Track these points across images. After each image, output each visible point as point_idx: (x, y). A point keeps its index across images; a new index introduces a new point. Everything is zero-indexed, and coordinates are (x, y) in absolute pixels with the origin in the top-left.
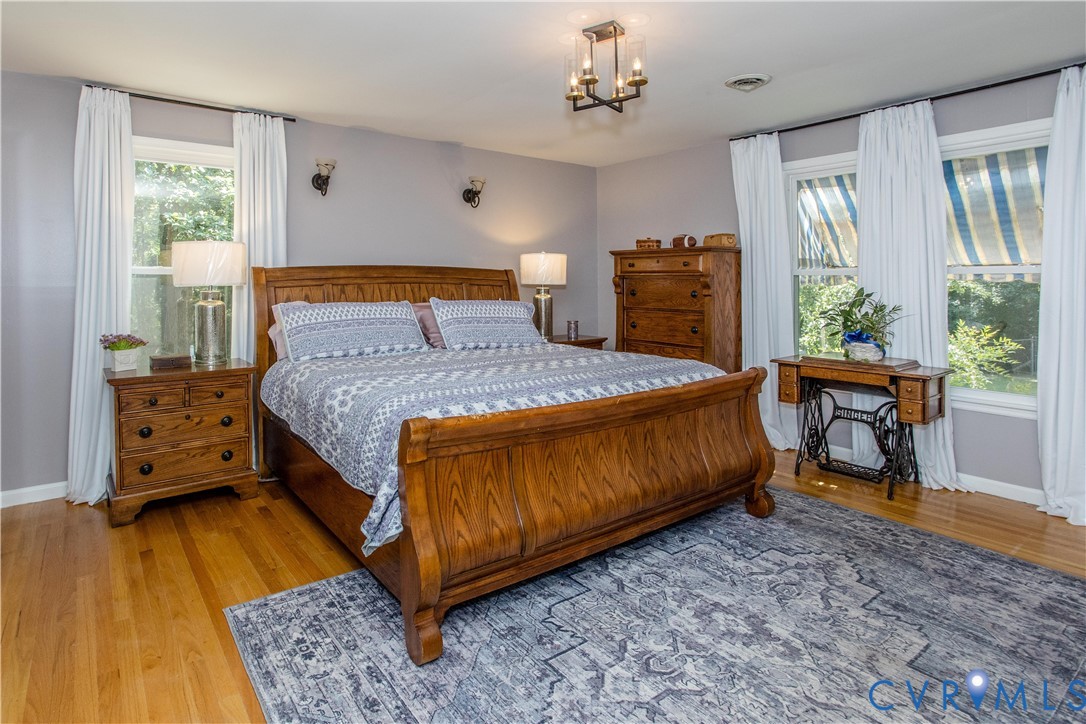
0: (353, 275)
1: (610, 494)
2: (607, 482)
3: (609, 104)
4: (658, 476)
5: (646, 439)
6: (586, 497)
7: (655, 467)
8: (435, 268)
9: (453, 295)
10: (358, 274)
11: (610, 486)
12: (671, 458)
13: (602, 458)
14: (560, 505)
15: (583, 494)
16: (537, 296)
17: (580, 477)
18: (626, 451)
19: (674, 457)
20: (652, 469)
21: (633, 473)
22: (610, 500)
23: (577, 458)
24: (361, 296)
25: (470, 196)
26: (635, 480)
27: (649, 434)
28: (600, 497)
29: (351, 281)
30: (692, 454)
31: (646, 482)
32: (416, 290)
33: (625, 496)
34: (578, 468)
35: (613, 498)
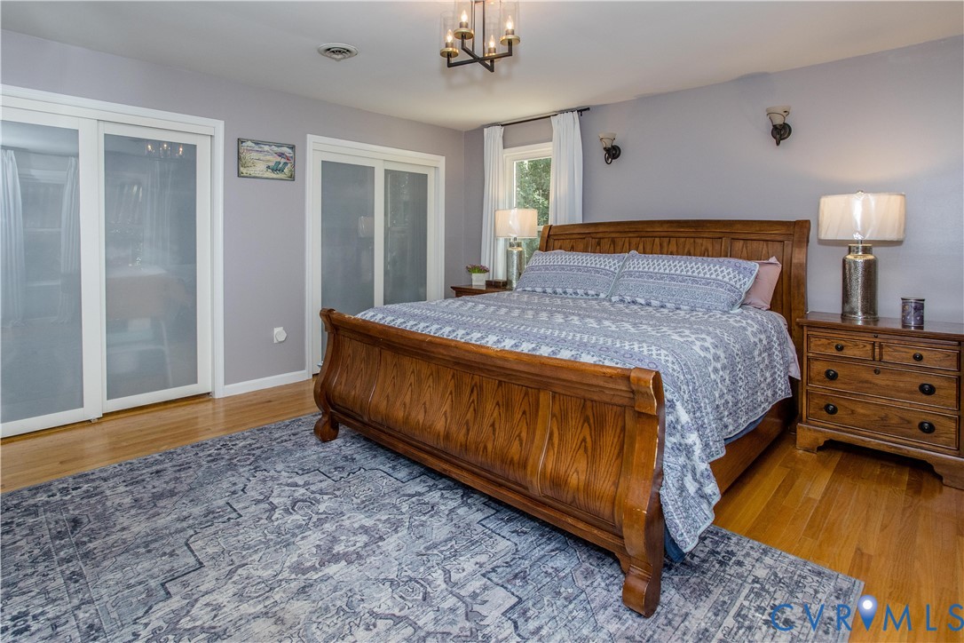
0: (608, 230)
1: (421, 417)
2: (425, 407)
3: (482, 61)
4: (468, 430)
5: (472, 391)
6: (405, 407)
7: (471, 424)
8: (692, 221)
9: (707, 250)
10: (612, 229)
11: (425, 412)
12: (493, 425)
13: (429, 386)
14: (388, 401)
15: (405, 404)
16: (850, 257)
17: (409, 393)
18: (451, 393)
19: (497, 426)
20: (467, 423)
21: (448, 415)
22: (418, 422)
23: (412, 377)
24: (612, 248)
25: (781, 132)
26: (446, 420)
27: (477, 389)
28: (413, 414)
29: (607, 235)
30: (519, 435)
31: (454, 428)
32: (665, 244)
33: (430, 427)
34: (411, 384)
35: (421, 421)
